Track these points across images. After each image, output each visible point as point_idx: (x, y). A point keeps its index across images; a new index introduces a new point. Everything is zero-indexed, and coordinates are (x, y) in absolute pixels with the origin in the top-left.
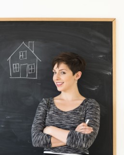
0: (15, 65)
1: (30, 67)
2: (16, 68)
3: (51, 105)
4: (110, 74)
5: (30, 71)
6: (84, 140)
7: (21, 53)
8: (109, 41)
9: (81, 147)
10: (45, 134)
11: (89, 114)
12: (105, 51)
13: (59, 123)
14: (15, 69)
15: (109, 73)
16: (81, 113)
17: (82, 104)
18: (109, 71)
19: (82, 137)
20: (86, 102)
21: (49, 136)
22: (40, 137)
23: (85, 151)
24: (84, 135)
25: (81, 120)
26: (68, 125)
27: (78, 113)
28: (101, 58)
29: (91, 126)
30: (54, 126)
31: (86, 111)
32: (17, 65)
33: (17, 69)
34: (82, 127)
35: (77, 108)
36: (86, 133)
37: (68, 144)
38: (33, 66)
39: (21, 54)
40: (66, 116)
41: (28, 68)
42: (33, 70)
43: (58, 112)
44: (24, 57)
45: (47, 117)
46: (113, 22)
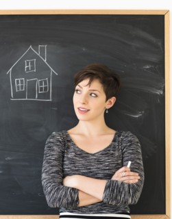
0: (18, 81)
1: (41, 84)
2: (20, 85)
3: (69, 144)
4: (162, 93)
5: (41, 89)
6: (129, 192)
7: (28, 63)
8: (160, 44)
9: (125, 203)
10: (68, 188)
11: (128, 153)
12: (154, 59)
13: (86, 171)
14: (18, 87)
15: (160, 92)
16: (117, 154)
17: (114, 141)
18: (160, 89)
19: (127, 189)
20: (119, 136)
21: (75, 190)
22: (62, 193)
23: (126, 208)
24: (129, 185)
25: (118, 164)
26: (100, 172)
27: (112, 154)
28: (147, 69)
29: (136, 172)
30: (79, 174)
31: (122, 150)
32: (22, 81)
33: (22, 87)
34: (124, 174)
35: (108, 147)
36: (131, 182)
37: (105, 201)
38: (45, 81)
39: (28, 65)
40: (95, 159)
41: (37, 85)
42: (46, 88)
43: (82, 154)
44: (32, 68)
45: (66, 162)
46: (165, 16)
